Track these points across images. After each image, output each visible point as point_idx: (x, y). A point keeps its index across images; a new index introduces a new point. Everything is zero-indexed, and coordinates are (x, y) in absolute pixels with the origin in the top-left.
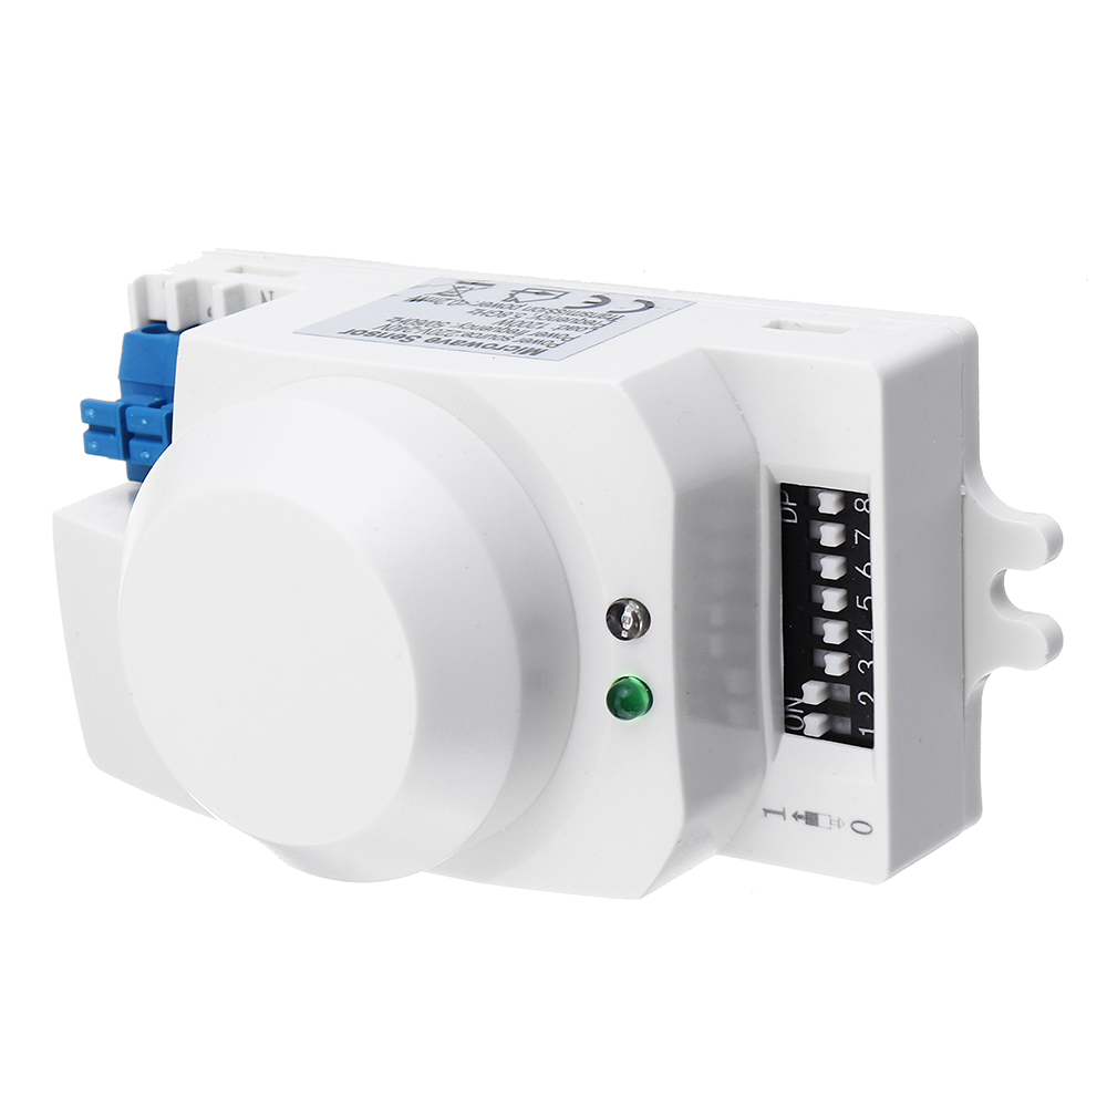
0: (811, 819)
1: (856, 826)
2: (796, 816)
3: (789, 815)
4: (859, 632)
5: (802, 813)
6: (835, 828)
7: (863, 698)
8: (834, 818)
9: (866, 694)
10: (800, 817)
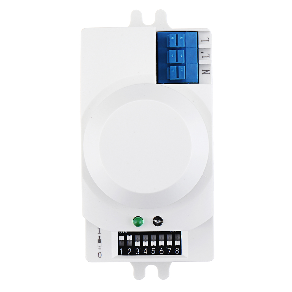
0: (100, 241)
1: (100, 253)
2: (99, 237)
3: (99, 235)
4: (146, 249)
5: (101, 239)
6: (98, 248)
7: (130, 250)
8: (101, 247)
9: (131, 251)
10: (99, 238)
